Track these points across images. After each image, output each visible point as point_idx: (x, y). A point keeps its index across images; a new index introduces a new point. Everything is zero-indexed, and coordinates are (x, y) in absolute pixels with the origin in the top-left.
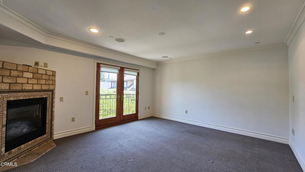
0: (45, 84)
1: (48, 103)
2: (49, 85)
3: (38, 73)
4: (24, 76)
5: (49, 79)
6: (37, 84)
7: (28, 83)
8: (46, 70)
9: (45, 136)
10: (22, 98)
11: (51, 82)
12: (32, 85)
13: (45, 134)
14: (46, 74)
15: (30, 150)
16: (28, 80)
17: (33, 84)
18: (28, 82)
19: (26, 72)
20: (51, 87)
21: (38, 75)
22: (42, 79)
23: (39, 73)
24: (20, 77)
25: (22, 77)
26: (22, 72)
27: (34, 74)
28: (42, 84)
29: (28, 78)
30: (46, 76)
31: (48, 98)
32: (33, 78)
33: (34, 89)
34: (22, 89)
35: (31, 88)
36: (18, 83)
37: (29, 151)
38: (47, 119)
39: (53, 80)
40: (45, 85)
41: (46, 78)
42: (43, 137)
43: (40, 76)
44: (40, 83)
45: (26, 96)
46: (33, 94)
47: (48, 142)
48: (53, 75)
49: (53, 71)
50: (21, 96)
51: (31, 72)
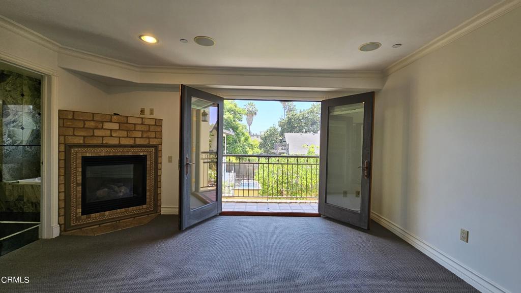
0: (142, 137)
1: (148, 162)
2: (149, 138)
3: (127, 123)
4: (104, 127)
5: (149, 131)
6: (127, 137)
7: (111, 136)
8: (142, 118)
9: (144, 206)
10: (103, 154)
11: (153, 135)
12: (118, 138)
13: (145, 204)
14: (142, 124)
15: (119, 221)
16: (111, 132)
17: (120, 137)
18: (111, 134)
19: (108, 122)
20: (154, 142)
21: (128, 125)
22: (135, 130)
23: (129, 122)
24: (99, 129)
25: (102, 128)
26: (102, 122)
27: (121, 125)
28: (135, 138)
29: (111, 130)
30: (142, 126)
31: (148, 157)
32: (119, 129)
33: (121, 143)
34: (102, 143)
35: (117, 142)
36: (96, 136)
37: (116, 221)
38: (147, 185)
39: (156, 132)
40: (142, 139)
41: (143, 129)
42: (141, 207)
43: (132, 127)
44: (133, 136)
45: (110, 153)
46: (121, 149)
47: (150, 215)
48: (155, 125)
49: (156, 119)
50: (103, 152)
51: (116, 121)
